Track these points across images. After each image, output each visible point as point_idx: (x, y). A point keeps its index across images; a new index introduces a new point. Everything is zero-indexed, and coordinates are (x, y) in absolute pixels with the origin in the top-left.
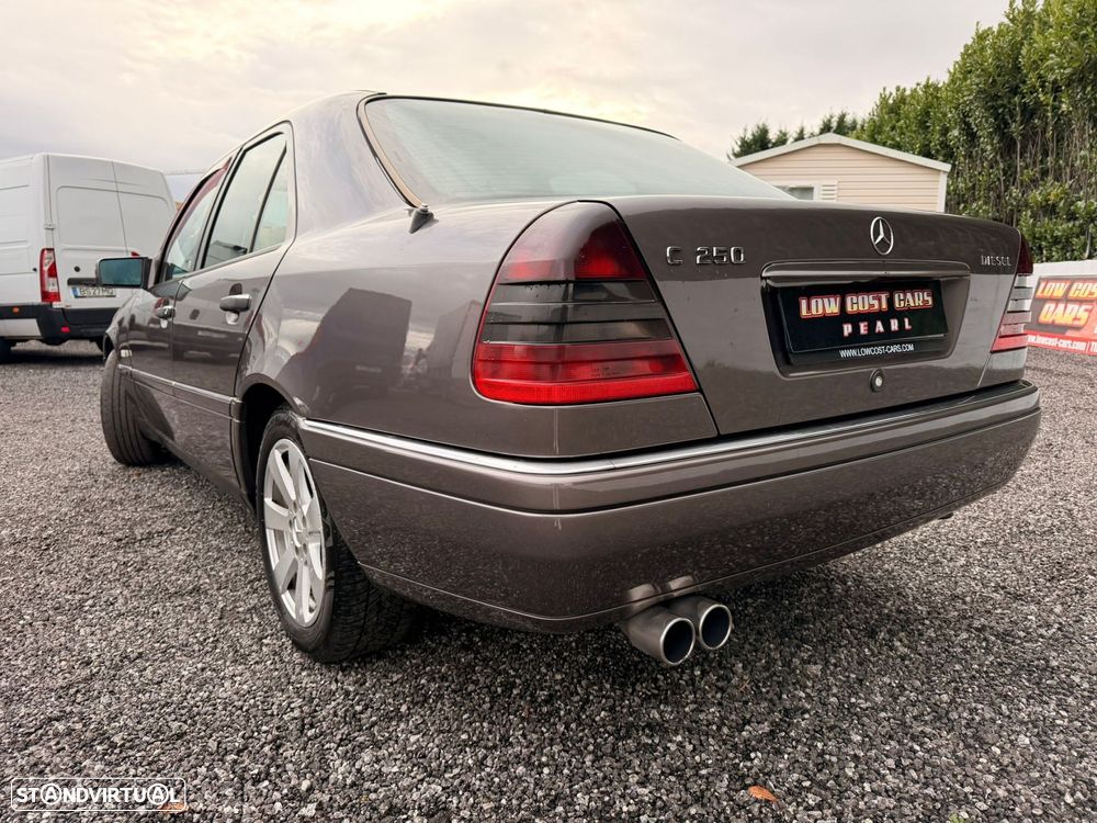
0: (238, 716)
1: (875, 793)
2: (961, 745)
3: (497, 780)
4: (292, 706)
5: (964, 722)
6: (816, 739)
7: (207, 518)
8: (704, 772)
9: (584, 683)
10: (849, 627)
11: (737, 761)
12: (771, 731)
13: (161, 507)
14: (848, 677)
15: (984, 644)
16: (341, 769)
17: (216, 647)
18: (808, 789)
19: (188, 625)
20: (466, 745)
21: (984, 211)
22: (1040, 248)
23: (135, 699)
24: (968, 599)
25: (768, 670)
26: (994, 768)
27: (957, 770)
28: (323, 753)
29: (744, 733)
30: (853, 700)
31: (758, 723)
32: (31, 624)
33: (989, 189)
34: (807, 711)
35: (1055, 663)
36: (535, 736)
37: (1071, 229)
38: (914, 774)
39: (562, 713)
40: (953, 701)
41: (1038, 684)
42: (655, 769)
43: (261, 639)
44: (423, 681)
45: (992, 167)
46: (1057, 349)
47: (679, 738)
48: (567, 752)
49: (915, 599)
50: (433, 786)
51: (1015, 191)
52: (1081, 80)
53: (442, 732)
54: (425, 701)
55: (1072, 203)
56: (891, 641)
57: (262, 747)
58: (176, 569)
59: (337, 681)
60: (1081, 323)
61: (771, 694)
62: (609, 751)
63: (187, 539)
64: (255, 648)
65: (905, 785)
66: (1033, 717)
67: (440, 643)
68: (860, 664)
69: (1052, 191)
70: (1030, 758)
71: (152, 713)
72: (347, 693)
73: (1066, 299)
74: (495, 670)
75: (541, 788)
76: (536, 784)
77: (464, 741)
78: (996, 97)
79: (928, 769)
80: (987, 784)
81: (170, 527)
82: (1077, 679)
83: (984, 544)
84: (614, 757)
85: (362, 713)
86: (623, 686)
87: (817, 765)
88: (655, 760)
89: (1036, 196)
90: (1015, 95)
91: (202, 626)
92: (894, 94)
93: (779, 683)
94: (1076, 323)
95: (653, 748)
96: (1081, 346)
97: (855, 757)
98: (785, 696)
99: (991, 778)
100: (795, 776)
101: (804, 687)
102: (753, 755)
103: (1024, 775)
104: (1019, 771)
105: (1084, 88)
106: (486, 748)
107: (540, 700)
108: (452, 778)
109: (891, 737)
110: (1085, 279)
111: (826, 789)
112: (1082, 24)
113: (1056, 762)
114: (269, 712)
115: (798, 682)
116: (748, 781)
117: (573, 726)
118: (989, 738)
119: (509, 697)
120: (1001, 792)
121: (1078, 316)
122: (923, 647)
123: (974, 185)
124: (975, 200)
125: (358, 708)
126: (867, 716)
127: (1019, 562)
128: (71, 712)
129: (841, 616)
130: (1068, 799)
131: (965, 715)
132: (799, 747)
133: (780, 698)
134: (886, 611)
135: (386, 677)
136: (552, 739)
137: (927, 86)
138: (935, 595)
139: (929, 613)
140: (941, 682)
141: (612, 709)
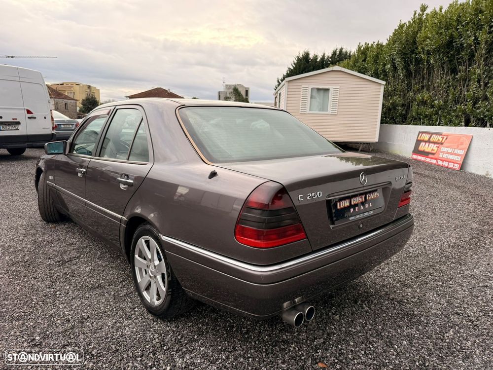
0: (136, 342)
1: (358, 363)
2: (385, 345)
3: (234, 364)
4: (155, 337)
5: (386, 336)
6: (338, 344)
7: (92, 250)
8: (303, 358)
9: (258, 325)
10: (348, 299)
11: (313, 353)
12: (324, 342)
13: (71, 244)
14: (348, 320)
15: (393, 305)
16: (180, 362)
17: (117, 313)
18: (337, 363)
19: (103, 303)
20: (221, 351)
21: (399, 100)
22: (420, 119)
23: (94, 336)
24: (388, 286)
25: (321, 318)
26: (395, 353)
27: (384, 354)
28: (172, 356)
29: (315, 343)
30: (350, 329)
31: (319, 339)
32: (37, 303)
33: (401, 91)
34: (335, 334)
35: (416, 313)
36: (245, 347)
37: (432, 112)
38: (370, 356)
39: (252, 337)
40: (383, 328)
41: (410, 321)
42: (287, 358)
43: (134, 309)
44: (200, 326)
45: (402, 82)
46: (425, 162)
47: (293, 346)
48: (256, 352)
49: (370, 287)
50: (213, 367)
51: (411, 94)
52: (438, 51)
53: (212, 346)
54: (203, 334)
55: (433, 101)
56: (362, 305)
57: (149, 354)
58: (88, 276)
59: (168, 327)
60: (434, 152)
61: (323, 327)
62: (271, 351)
63: (87, 261)
64: (133, 313)
65: (368, 360)
66: (408, 334)
67: (202, 310)
68: (352, 315)
69: (425, 95)
70: (406, 349)
71: (103, 342)
72: (174, 331)
73: (429, 141)
74: (225, 320)
75: (250, 366)
76: (248, 365)
77: (220, 349)
78: (405, 54)
79: (375, 354)
80: (393, 359)
81: (78, 255)
82: (422, 319)
83: (394, 262)
84: (272, 353)
85: (181, 339)
86: (272, 325)
87: (339, 354)
88: (286, 354)
89: (419, 97)
90: (413, 54)
91: (108, 303)
92: (364, 46)
93: (325, 323)
94: (433, 152)
95: (284, 350)
96: (434, 161)
97: (352, 351)
98: (327, 328)
99: (394, 357)
100: (333, 358)
101: (334, 324)
102: (318, 351)
103: (404, 355)
104: (403, 354)
105: (439, 55)
106: (228, 351)
107: (243, 332)
108: (219, 363)
109: (363, 343)
110: (436, 134)
111: (343, 363)
112: (440, 28)
113: (414, 350)
114: (147, 340)
115: (332, 322)
116: (318, 361)
117: (257, 342)
118: (394, 342)
119: (232, 331)
120: (397, 362)
121: (434, 149)
122: (373, 308)
123: (395, 89)
124: (395, 95)
125: (179, 337)
126: (355, 335)
127: (406, 270)
128: (71, 342)
129: (345, 294)
130: (417, 364)
131: (386, 334)
132: (333, 348)
133: (326, 329)
134: (360, 292)
135: (186, 324)
136: (250, 348)
137: (378, 45)
138: (377, 285)
139: (375, 293)
140: (379, 321)
141: (269, 335)
